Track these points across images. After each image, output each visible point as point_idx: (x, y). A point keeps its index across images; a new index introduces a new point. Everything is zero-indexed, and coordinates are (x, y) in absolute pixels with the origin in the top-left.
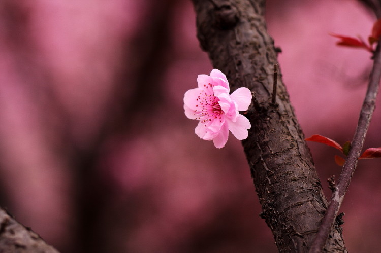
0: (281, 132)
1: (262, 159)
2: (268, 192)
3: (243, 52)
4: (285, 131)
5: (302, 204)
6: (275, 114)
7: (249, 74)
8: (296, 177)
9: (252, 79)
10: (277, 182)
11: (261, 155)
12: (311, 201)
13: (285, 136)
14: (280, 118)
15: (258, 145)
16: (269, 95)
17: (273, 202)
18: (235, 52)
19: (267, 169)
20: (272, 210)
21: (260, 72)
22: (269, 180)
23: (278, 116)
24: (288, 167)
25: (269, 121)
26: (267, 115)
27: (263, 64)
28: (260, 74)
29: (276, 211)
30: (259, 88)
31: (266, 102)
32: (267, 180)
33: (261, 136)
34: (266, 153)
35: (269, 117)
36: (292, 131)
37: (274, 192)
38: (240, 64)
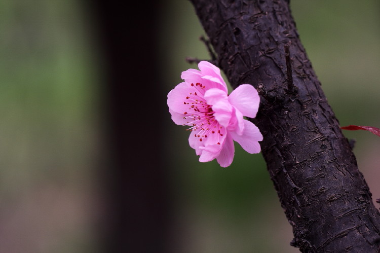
0: (306, 128)
1: (284, 171)
2: (299, 216)
3: (241, 14)
4: (311, 126)
5: (346, 235)
6: (294, 104)
7: (253, 46)
8: (333, 195)
9: (257, 53)
10: (309, 205)
11: (282, 165)
12: (358, 228)
13: (312, 134)
14: (302, 108)
15: (277, 150)
16: (283, 75)
17: (307, 233)
18: (230, 14)
19: (294, 185)
20: (306, 243)
21: (267, 41)
22: (298, 202)
23: (299, 105)
24: (322, 182)
25: (288, 115)
26: (284, 108)
27: (270, 29)
28: (267, 45)
29: (312, 245)
30: (268, 67)
31: (280, 87)
32: (295, 201)
33: (280, 137)
34: (289, 162)
35: (286, 109)
36: (321, 123)
37: (307, 219)
38: (238, 31)
